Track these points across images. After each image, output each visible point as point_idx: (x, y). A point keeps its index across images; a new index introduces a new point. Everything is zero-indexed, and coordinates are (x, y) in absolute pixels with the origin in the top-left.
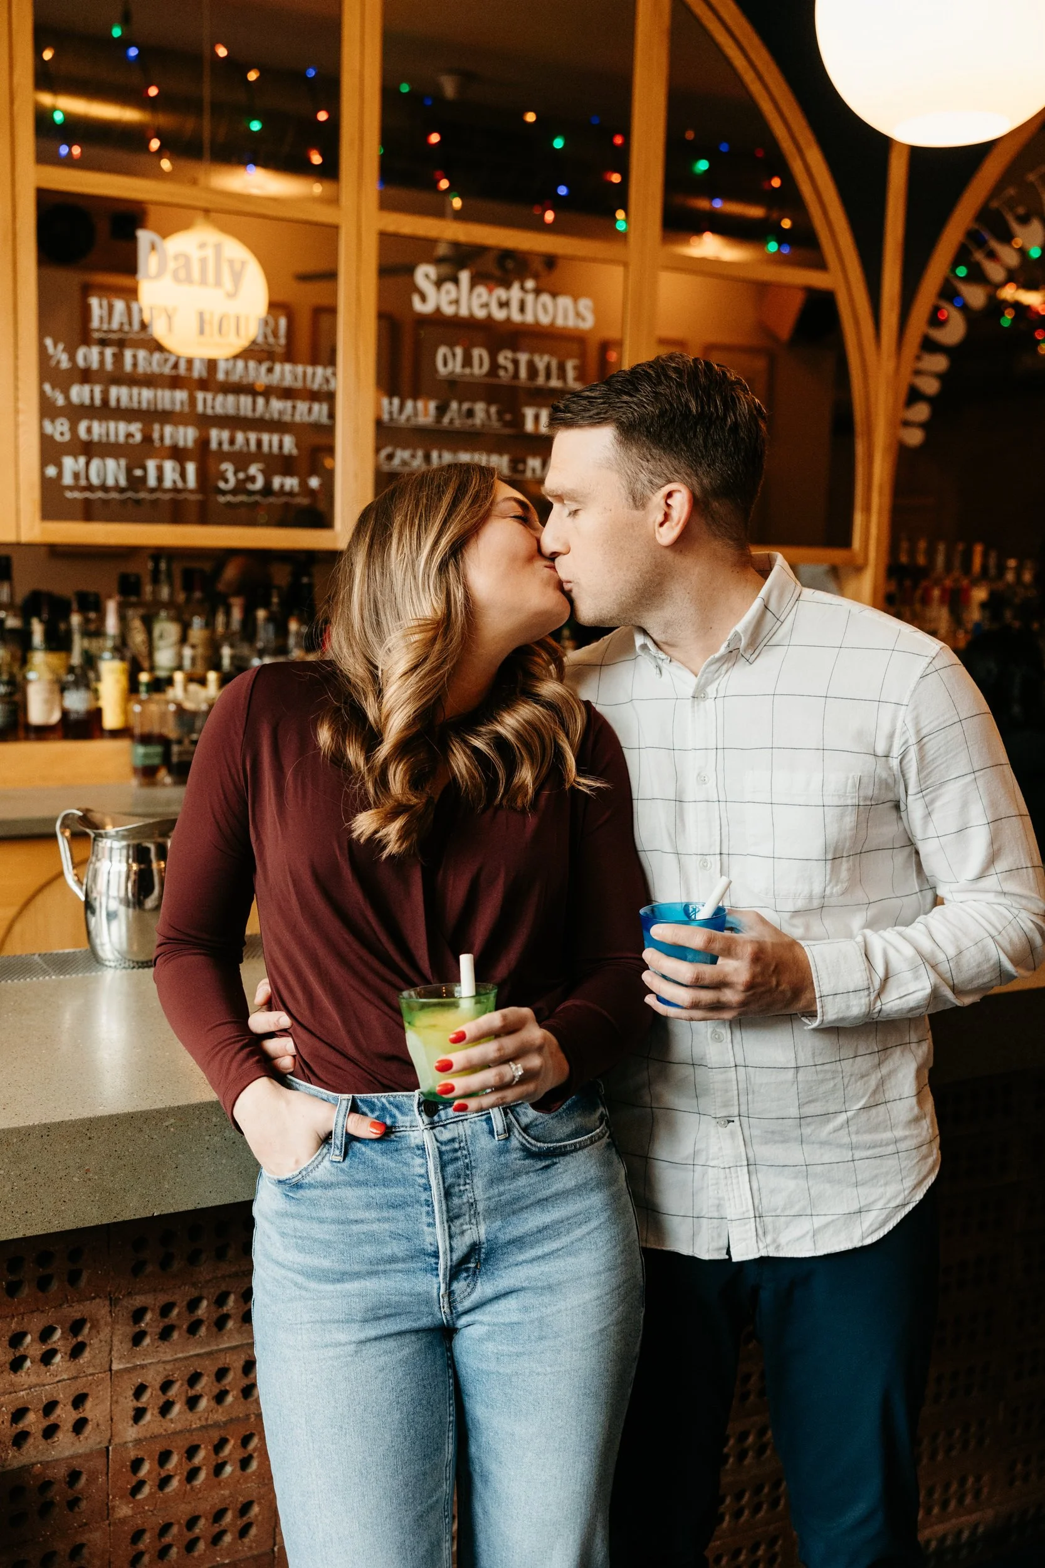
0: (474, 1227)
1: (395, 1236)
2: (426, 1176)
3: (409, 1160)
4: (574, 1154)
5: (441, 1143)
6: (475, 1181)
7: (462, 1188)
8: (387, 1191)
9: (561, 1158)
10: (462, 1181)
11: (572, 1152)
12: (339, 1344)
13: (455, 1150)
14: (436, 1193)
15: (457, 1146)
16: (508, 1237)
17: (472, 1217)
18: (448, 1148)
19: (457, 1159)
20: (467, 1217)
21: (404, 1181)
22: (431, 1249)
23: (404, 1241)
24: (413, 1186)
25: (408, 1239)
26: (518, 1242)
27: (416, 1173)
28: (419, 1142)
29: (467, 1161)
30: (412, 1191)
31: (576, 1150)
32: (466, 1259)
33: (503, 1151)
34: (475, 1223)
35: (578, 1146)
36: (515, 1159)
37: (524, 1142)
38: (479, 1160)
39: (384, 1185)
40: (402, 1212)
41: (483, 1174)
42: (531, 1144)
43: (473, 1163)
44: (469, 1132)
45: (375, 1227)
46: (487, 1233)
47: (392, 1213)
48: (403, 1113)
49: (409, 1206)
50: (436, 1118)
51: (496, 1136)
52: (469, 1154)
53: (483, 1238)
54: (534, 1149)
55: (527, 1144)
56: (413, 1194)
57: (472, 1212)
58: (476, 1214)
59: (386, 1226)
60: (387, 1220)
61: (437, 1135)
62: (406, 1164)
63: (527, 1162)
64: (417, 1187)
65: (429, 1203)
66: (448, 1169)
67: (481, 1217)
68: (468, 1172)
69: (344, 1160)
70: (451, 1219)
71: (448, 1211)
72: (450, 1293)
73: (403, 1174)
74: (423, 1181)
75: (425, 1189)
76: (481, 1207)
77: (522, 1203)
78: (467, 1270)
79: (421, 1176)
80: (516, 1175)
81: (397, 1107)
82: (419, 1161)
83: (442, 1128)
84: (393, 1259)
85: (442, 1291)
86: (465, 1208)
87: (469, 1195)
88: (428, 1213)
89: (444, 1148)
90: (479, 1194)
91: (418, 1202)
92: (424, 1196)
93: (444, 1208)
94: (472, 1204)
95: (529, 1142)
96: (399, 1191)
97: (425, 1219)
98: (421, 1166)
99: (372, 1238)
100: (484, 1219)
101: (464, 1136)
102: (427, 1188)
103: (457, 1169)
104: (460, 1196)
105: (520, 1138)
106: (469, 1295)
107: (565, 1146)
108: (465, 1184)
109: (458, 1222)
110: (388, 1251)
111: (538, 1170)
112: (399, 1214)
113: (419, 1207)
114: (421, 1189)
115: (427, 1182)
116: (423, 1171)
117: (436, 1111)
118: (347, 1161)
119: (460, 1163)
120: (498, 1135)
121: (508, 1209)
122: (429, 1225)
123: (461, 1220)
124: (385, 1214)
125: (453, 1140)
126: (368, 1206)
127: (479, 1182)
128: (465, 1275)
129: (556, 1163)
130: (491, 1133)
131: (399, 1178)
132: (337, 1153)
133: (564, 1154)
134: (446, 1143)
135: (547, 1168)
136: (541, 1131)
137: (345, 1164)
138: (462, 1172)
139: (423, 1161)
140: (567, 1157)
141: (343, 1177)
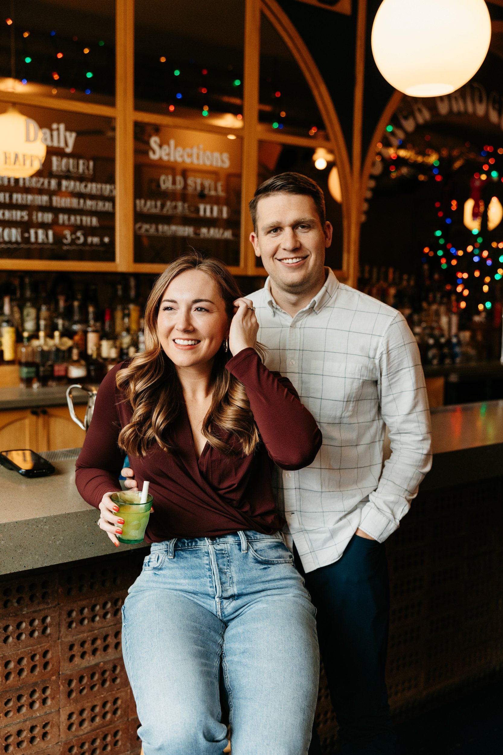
0: (232, 588)
2: (210, 564)
3: (203, 558)
4: (278, 565)
5: (217, 550)
6: (231, 568)
8: (193, 571)
9: (272, 566)
10: (226, 568)
11: (277, 564)
13: (223, 554)
15: (224, 552)
17: (231, 584)
18: (220, 552)
19: (224, 557)
20: (228, 584)
21: (200, 567)
24: (204, 568)
27: (205, 563)
28: (207, 551)
29: (228, 558)
31: (278, 563)
33: (246, 556)
34: (232, 586)
35: (279, 562)
36: (251, 562)
37: (255, 555)
38: (234, 559)
39: (192, 568)
40: (199, 581)
41: (235, 566)
42: (258, 557)
43: (231, 560)
44: (229, 548)
49: (202, 578)
50: (215, 542)
51: (242, 551)
52: (229, 556)
54: (259, 559)
55: (256, 556)
56: (204, 572)
57: (231, 582)
58: (233, 583)
60: (192, 585)
61: (215, 547)
62: (201, 559)
63: (256, 564)
64: (205, 569)
66: (219, 561)
68: (229, 564)
69: (174, 558)
73: (199, 563)
75: (209, 570)
76: (235, 580)
79: (207, 564)
80: (251, 570)
83: (217, 545)
86: (228, 579)
87: (229, 574)
88: (210, 581)
89: (218, 552)
90: (234, 574)
91: (206, 576)
92: (208, 573)
93: (219, 578)
94: (231, 578)
95: (257, 556)
96: (198, 571)
97: (209, 584)
98: (208, 560)
100: (236, 585)
101: (227, 549)
103: (223, 561)
104: (226, 574)
105: (253, 553)
107: (273, 561)
108: (227, 569)
111: (261, 569)
113: (206, 579)
114: (207, 570)
115: (209, 567)
116: (208, 562)
118: (176, 558)
119: (225, 559)
120: (243, 551)
121: (247, 582)
125: (222, 550)
126: (185, 578)
127: (233, 569)
129: (269, 567)
130: (240, 549)
131: (198, 564)
132: (171, 555)
133: (273, 564)
134: (219, 551)
135: (265, 568)
136: (263, 553)
137: (175, 560)
138: (226, 563)
139: (207, 558)
140: (275, 566)
141: (176, 565)
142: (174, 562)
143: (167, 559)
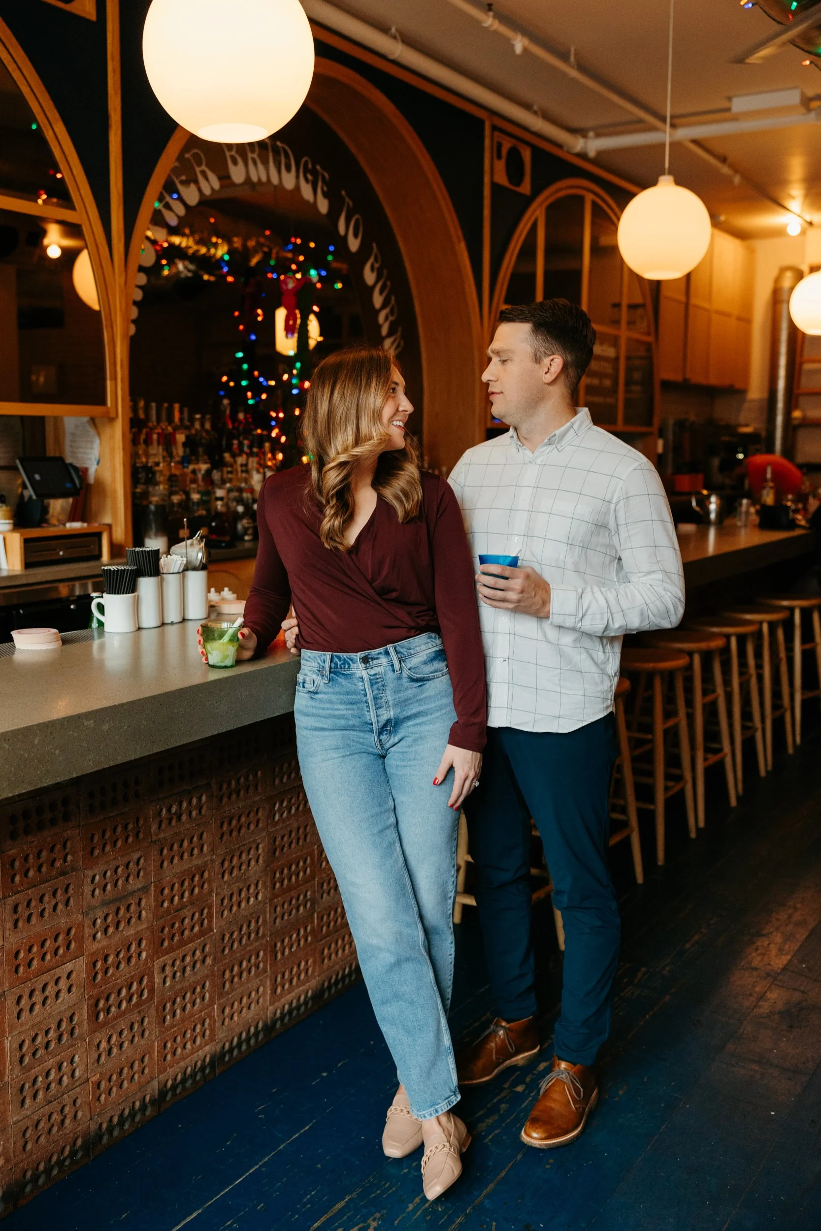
0: (388, 712)
1: (354, 716)
2: (365, 690)
3: (357, 683)
4: (434, 680)
5: (371, 676)
6: (387, 691)
7: (381, 695)
8: (349, 697)
9: (428, 682)
10: (381, 692)
11: (432, 679)
12: (333, 759)
13: (377, 679)
14: (370, 698)
15: (378, 676)
16: (403, 716)
17: (387, 708)
19: (378, 682)
20: (385, 708)
21: (355, 693)
22: (370, 722)
23: (358, 719)
24: (359, 694)
25: (360, 718)
26: (409, 718)
27: (360, 689)
28: (360, 675)
29: (383, 683)
30: (359, 697)
31: (434, 678)
32: (385, 725)
33: (400, 678)
34: (388, 710)
35: (437, 676)
36: (406, 682)
38: (389, 683)
39: (347, 694)
41: (390, 689)
42: (412, 675)
43: (386, 684)
44: (383, 671)
45: (345, 712)
46: (394, 715)
47: (351, 706)
48: (353, 663)
49: (359, 703)
50: (368, 665)
51: (396, 672)
52: (384, 680)
53: (392, 717)
54: (414, 677)
55: (410, 675)
57: (387, 706)
58: (389, 707)
59: (350, 712)
60: (350, 709)
61: (368, 672)
62: (355, 685)
63: (411, 683)
64: (361, 695)
65: (366, 702)
66: (374, 687)
67: (391, 708)
68: (384, 688)
69: (329, 682)
70: (377, 709)
71: (375, 705)
72: (380, 740)
73: (355, 689)
74: (363, 692)
76: (391, 703)
77: (410, 702)
78: (387, 730)
79: (362, 690)
80: (406, 689)
81: (351, 660)
82: (361, 684)
83: (371, 669)
84: (354, 726)
85: (376, 740)
86: (384, 704)
87: (385, 698)
88: (367, 706)
89: (372, 678)
90: (390, 698)
91: (362, 701)
92: (364, 699)
93: (373, 704)
94: (386, 702)
96: (353, 697)
97: (366, 709)
98: (362, 686)
99: (343, 717)
100: (393, 709)
101: (381, 672)
102: (365, 695)
103: (378, 687)
104: (381, 699)
105: (408, 673)
106: (388, 741)
107: (429, 677)
108: (383, 693)
109: (380, 710)
110: (351, 723)
111: (417, 687)
112: (355, 707)
113: (363, 704)
114: (363, 696)
115: (365, 693)
116: (363, 688)
117: (368, 662)
118: (331, 683)
119: (380, 684)
121: (403, 704)
122: (368, 711)
123: (382, 709)
124: (349, 707)
125: (376, 674)
126: (341, 703)
127: (388, 692)
128: (386, 732)
129: (425, 684)
130: (393, 670)
131: (353, 691)
132: (326, 679)
133: (429, 680)
134: (373, 676)
135: (421, 686)
136: (417, 670)
137: (330, 684)
138: (381, 688)
139: (362, 683)
140: (430, 682)
141: (331, 690)
142: (330, 687)
143: (322, 684)
